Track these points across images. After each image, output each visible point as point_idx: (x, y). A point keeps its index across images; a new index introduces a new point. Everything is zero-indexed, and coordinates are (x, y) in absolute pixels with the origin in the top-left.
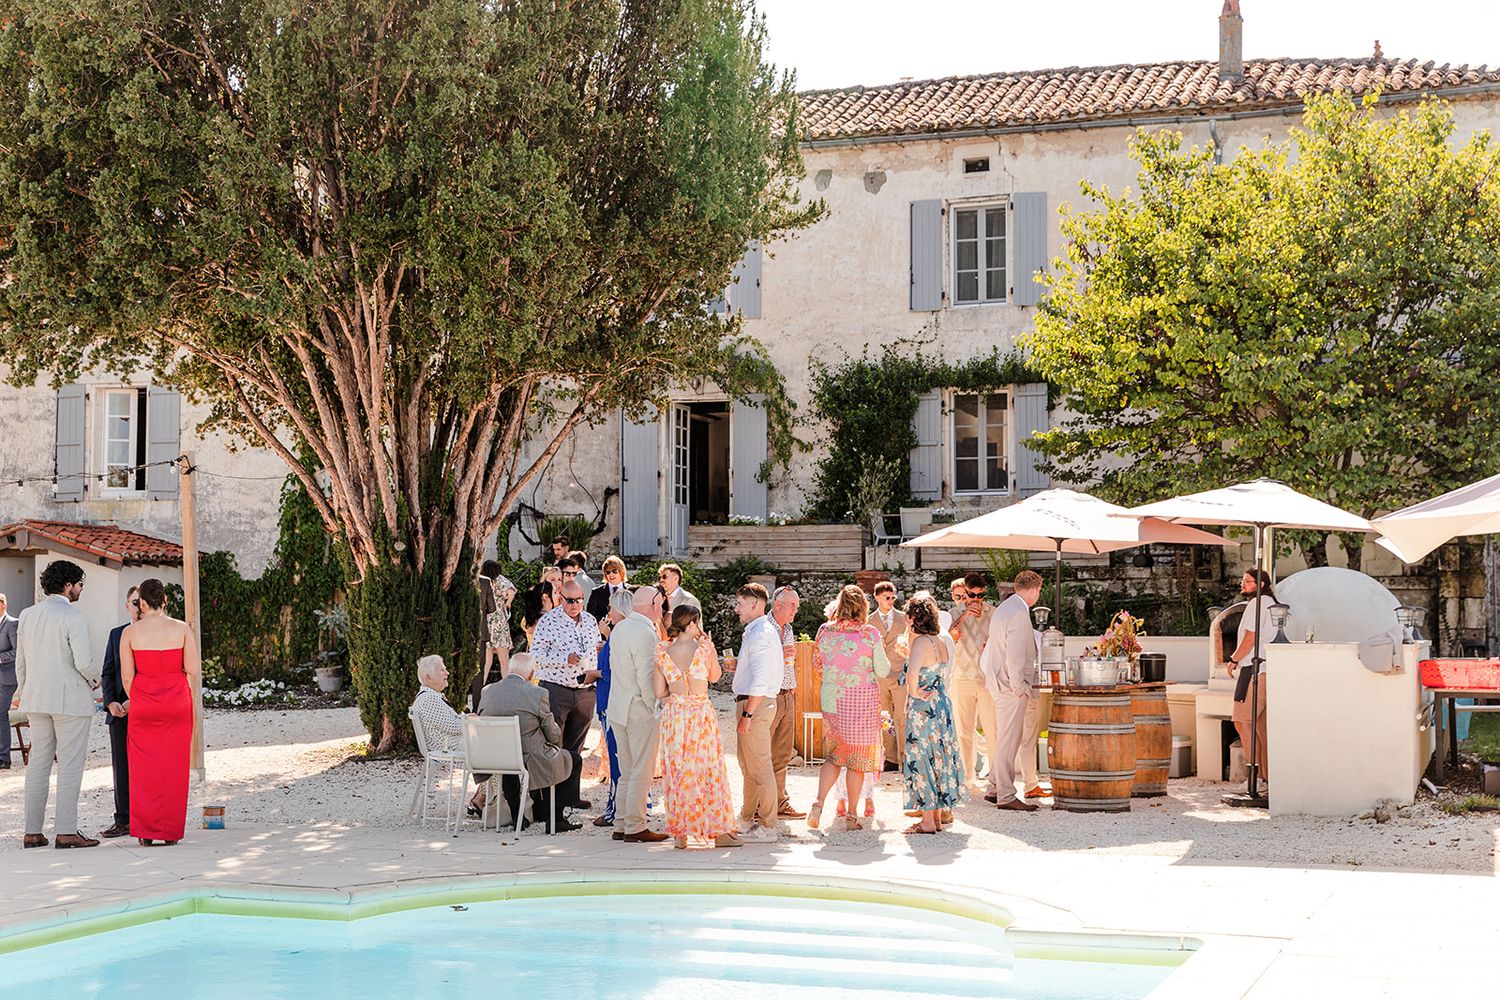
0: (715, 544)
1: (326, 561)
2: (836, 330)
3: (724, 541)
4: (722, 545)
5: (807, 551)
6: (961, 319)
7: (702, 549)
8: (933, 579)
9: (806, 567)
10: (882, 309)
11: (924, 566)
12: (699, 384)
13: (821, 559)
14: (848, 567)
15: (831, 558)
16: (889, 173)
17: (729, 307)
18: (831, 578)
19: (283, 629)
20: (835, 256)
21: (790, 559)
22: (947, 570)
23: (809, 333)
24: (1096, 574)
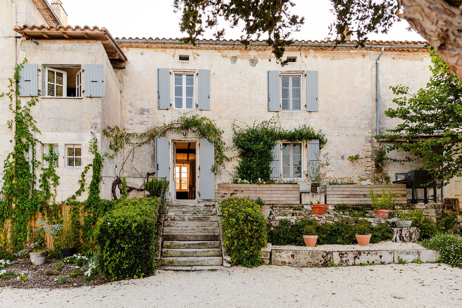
0: (232, 192)
1: (30, 197)
2: (239, 116)
3: (236, 190)
4: (235, 192)
5: (275, 196)
6: (287, 115)
7: (225, 194)
8: (333, 208)
9: (275, 203)
10: (257, 110)
11: (328, 203)
12: (186, 134)
13: (281, 199)
14: (294, 203)
15: (286, 199)
16: (259, 60)
17: (197, 106)
18: (287, 207)
19: (6, 231)
20: (239, 89)
21: (267, 199)
22: (338, 205)
23: (229, 117)
24: (403, 207)
